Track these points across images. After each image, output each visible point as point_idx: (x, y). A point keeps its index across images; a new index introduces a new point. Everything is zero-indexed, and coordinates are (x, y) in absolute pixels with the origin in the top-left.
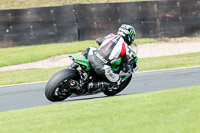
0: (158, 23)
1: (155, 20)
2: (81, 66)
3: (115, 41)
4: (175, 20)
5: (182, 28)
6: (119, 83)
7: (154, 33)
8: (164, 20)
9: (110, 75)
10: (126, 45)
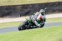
9: (37, 24)
10: (42, 15)
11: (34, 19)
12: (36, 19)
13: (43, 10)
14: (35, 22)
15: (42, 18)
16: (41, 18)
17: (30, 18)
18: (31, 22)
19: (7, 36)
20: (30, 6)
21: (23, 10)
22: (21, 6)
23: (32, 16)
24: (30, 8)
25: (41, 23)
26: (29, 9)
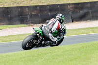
0: (28, 17)
1: (27, 15)
2: (39, 33)
3: (54, 22)
4: (36, 15)
5: (40, 19)
6: (57, 42)
7: (26, 22)
8: (31, 16)
9: (52, 38)
10: (60, 24)
11: (48, 30)
12: (50, 30)
13: (61, 15)
14: (50, 34)
15: (60, 28)
16: (58, 29)
17: (41, 28)
18: (42, 34)
19: (50, 53)
20: (87, 6)
21: (77, 12)
22: (73, 6)
23: (44, 25)
24: (88, 8)
25: (58, 37)
26: (85, 11)
